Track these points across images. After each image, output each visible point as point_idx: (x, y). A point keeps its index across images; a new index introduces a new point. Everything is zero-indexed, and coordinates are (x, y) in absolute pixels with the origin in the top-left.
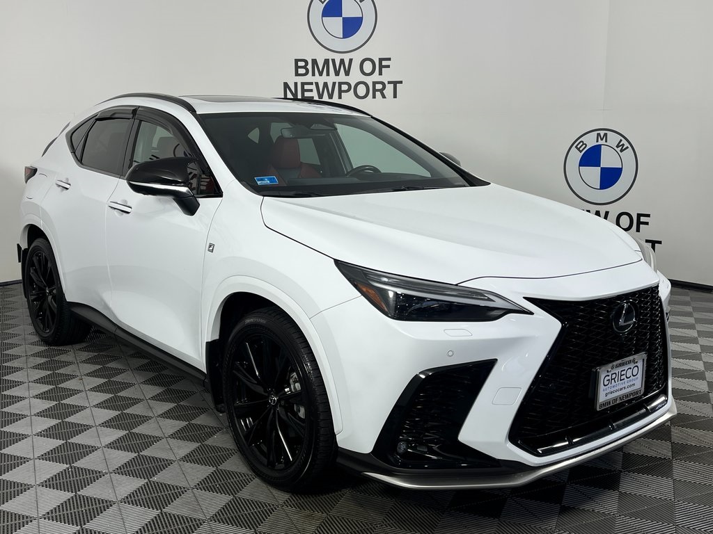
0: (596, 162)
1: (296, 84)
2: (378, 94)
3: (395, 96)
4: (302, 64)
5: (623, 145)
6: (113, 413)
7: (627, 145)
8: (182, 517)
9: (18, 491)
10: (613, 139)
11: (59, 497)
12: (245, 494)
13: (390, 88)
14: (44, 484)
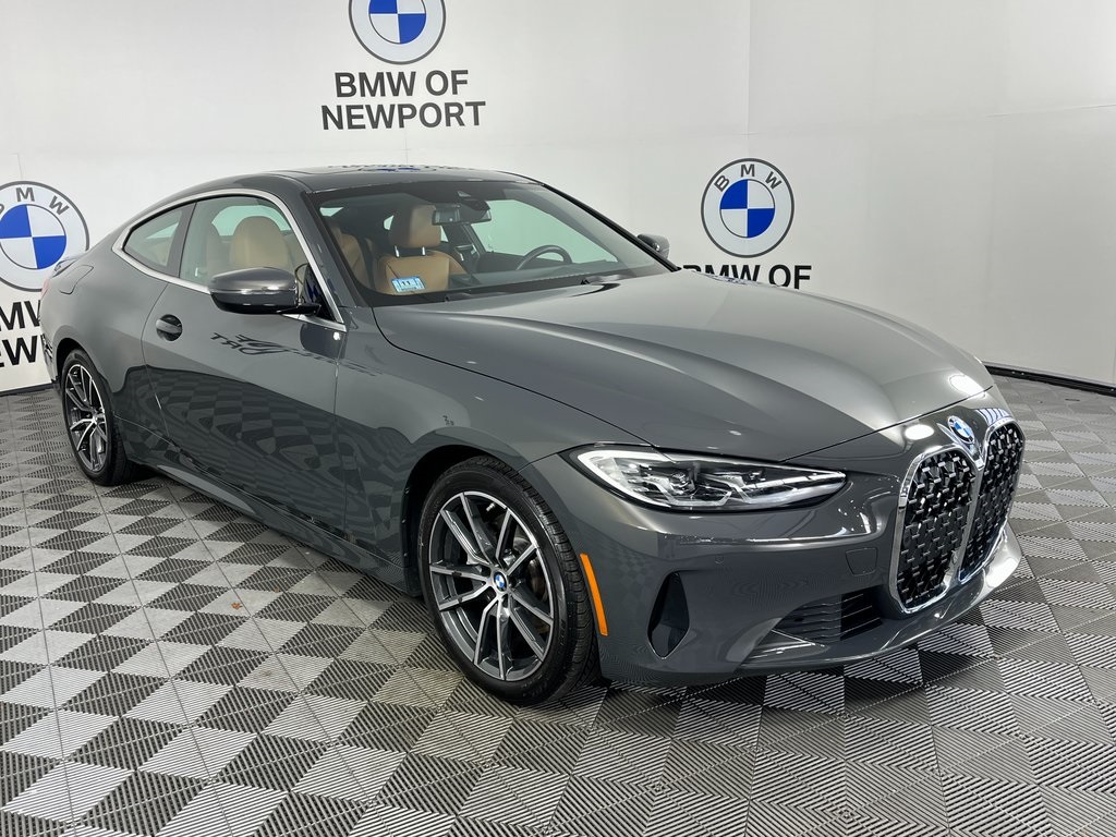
0: (742, 203)
1: (339, 108)
2: (453, 120)
3: (477, 123)
4: (345, 80)
5: (775, 179)
6: (155, 561)
7: (779, 178)
8: (265, 692)
9: (23, 674)
10: (762, 172)
11: (84, 679)
12: (350, 654)
13: (468, 113)
14: (61, 662)
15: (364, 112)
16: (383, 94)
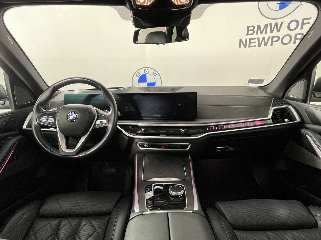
15: (256, 41)
16: (266, 32)
